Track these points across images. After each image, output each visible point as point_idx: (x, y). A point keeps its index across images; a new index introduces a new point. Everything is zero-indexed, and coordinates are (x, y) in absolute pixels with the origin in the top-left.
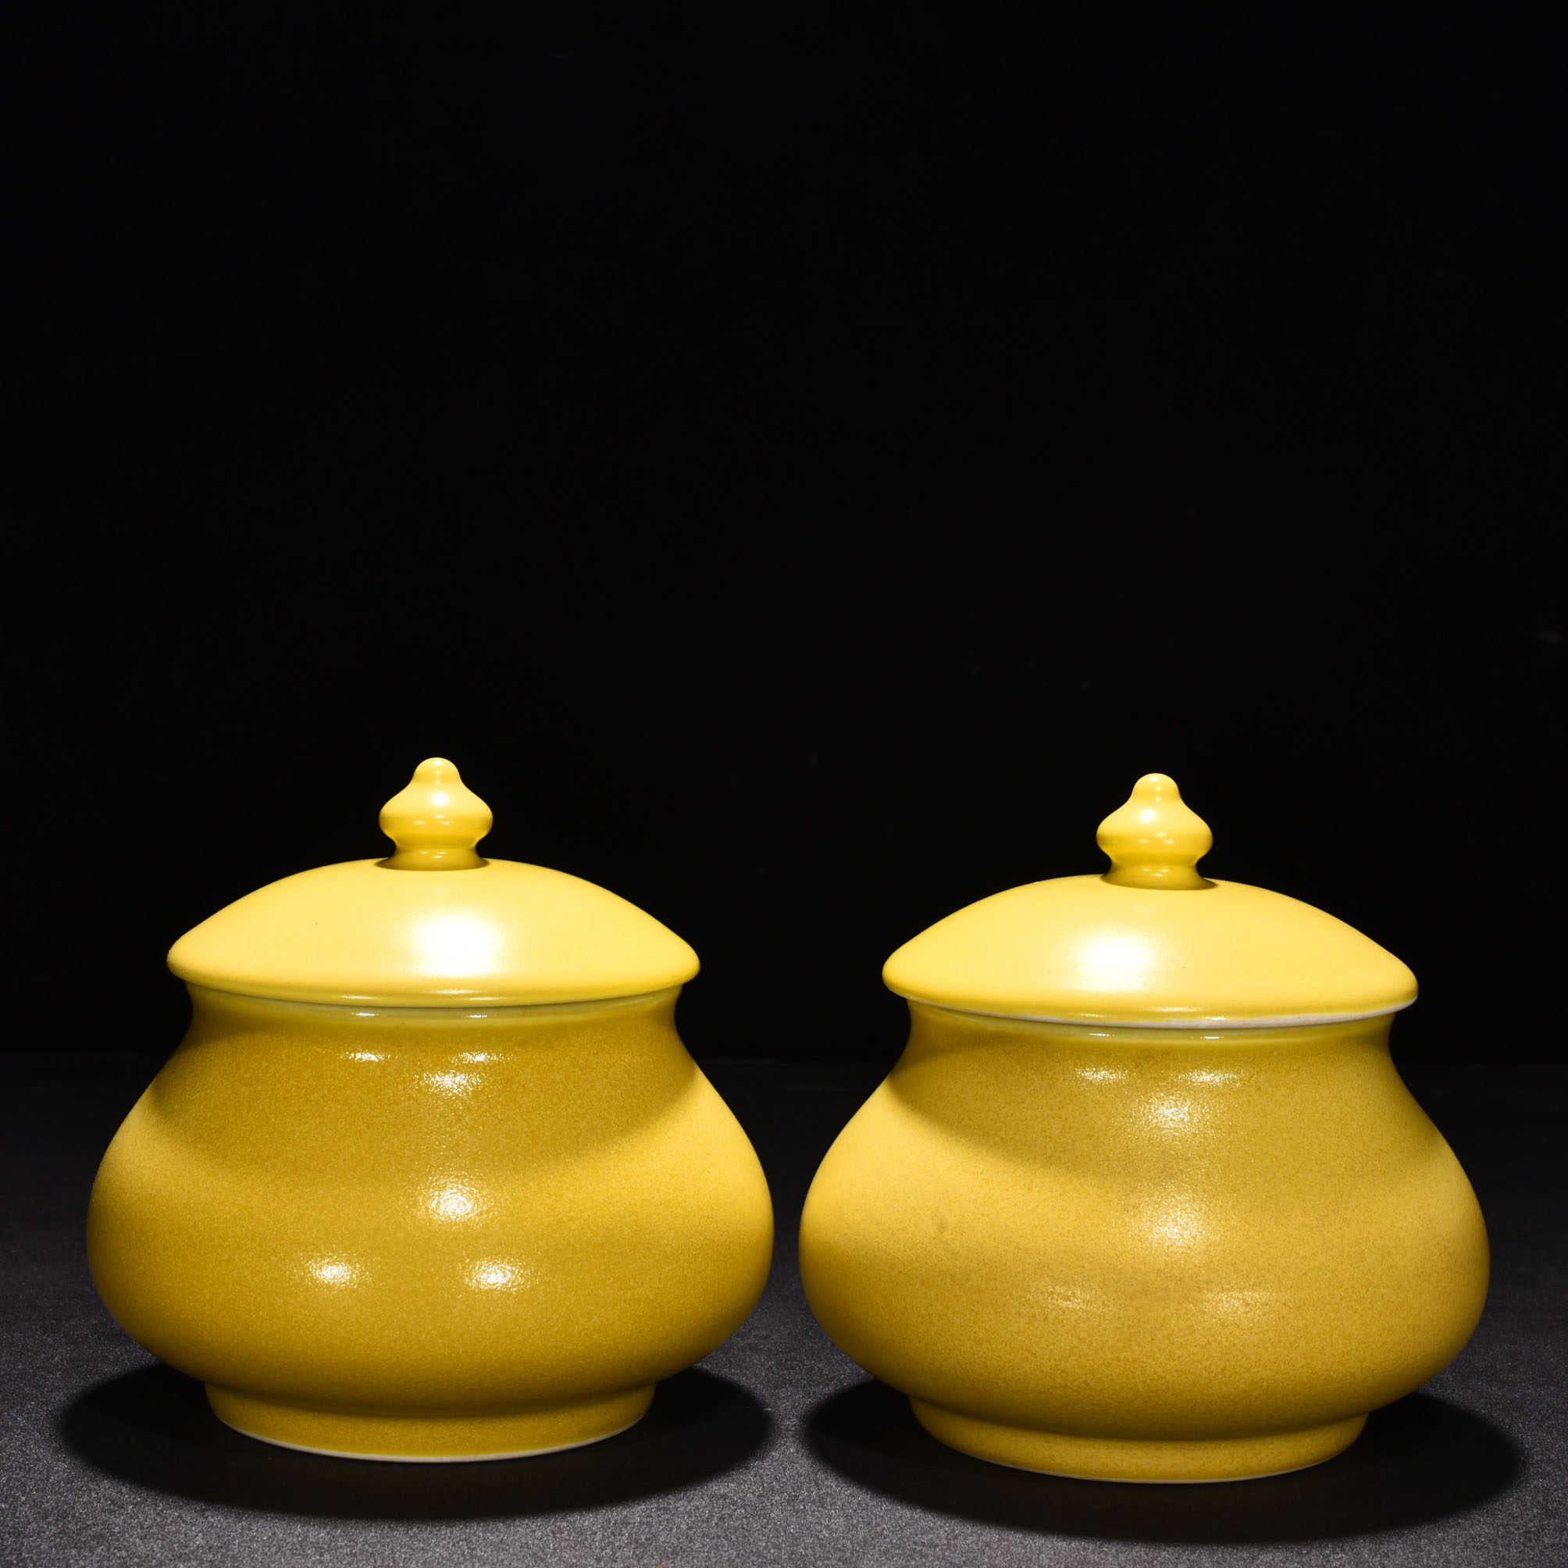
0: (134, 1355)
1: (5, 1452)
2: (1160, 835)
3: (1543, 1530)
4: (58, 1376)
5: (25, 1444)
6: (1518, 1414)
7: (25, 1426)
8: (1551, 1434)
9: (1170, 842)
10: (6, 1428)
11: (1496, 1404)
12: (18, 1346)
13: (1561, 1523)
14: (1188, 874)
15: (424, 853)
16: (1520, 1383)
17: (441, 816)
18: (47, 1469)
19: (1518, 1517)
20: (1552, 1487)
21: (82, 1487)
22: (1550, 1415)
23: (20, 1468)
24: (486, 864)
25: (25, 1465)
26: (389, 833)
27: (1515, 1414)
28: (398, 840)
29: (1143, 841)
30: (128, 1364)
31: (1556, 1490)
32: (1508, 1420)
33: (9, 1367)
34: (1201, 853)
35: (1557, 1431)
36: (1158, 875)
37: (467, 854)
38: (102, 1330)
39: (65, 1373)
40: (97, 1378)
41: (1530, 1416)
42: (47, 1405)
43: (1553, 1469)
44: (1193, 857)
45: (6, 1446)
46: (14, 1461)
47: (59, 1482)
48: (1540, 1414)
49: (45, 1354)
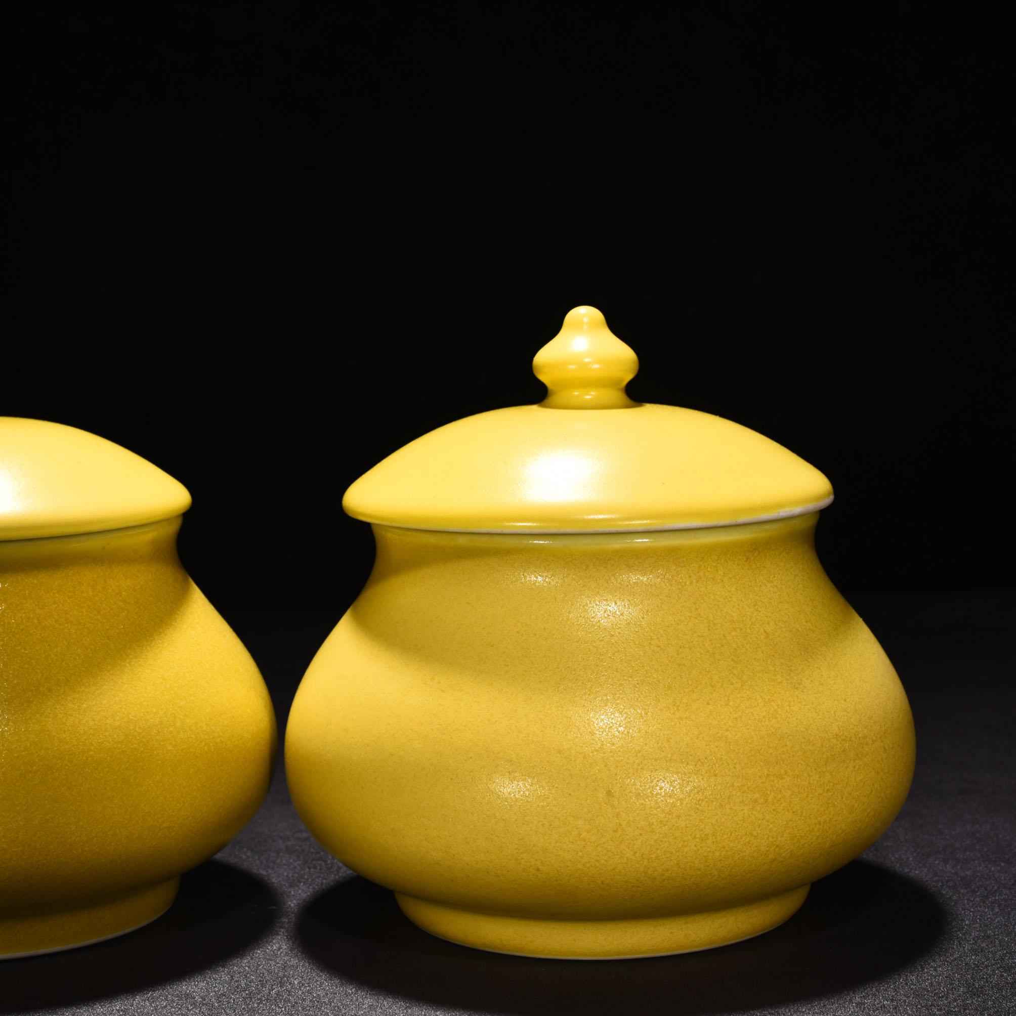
2: (587, 360)
3: (965, 1010)
6: (966, 891)
8: (993, 910)
9: (596, 366)
11: (947, 881)
13: (984, 1002)
14: (618, 396)
16: (974, 860)
19: (943, 997)
20: (983, 963)
22: (996, 891)
27: (962, 891)
29: (571, 367)
31: (987, 966)
32: (955, 898)
34: (629, 377)
35: (999, 906)
36: (587, 397)
41: (977, 892)
43: (987, 945)
44: (621, 380)
48: (986, 890)
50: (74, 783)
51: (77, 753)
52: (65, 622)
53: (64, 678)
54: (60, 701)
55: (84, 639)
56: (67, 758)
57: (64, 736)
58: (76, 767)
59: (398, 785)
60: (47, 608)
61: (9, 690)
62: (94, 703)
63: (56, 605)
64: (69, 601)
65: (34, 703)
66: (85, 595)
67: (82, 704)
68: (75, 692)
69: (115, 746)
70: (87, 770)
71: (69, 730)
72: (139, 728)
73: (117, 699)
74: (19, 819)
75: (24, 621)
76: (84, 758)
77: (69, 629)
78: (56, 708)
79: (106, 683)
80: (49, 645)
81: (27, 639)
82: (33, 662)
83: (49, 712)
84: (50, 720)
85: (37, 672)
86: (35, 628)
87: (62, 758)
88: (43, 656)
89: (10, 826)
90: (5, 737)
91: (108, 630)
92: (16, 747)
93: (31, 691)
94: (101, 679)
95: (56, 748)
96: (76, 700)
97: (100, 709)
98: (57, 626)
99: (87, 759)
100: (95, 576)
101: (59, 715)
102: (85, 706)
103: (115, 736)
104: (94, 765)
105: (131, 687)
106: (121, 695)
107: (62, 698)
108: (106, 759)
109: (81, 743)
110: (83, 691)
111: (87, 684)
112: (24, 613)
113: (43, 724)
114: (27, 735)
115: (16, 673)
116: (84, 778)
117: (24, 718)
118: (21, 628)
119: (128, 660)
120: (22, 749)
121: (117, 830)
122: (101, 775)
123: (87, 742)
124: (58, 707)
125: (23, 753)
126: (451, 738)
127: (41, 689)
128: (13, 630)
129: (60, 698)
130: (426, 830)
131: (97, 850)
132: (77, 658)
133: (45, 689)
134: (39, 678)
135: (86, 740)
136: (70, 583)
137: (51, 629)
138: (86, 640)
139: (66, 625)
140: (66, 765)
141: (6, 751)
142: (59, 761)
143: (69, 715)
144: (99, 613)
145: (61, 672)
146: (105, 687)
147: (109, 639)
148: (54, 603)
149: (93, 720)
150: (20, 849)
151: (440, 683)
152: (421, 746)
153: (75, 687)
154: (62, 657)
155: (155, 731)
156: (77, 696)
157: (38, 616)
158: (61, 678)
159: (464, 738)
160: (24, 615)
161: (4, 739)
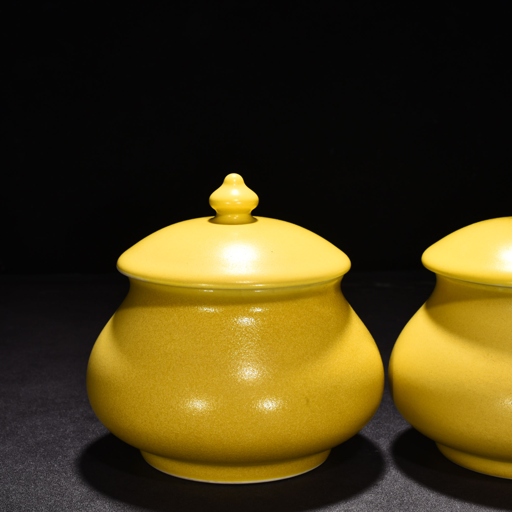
0: (100, 428)
1: (51, 485)
4: (69, 441)
5: (59, 480)
7: (58, 470)
10: (50, 471)
12: (50, 425)
15: (229, 216)
17: (236, 200)
18: (71, 494)
21: (88, 505)
23: (59, 494)
24: (256, 220)
25: (61, 492)
26: (213, 207)
28: (217, 210)
30: (99, 433)
33: (48, 436)
37: (246, 216)
38: (85, 415)
39: (72, 439)
40: (86, 442)
42: (67, 457)
45: (51, 481)
46: (56, 490)
47: (77, 502)
49: (62, 428)
50: (321, 403)
51: (322, 389)
52: (310, 324)
53: (313, 352)
54: (313, 363)
55: (319, 332)
56: (318, 391)
57: (316, 381)
58: (322, 395)
59: (473, 405)
60: (302, 317)
61: (291, 359)
62: (327, 364)
63: (305, 316)
64: (310, 314)
65: (302, 365)
66: (316, 310)
67: (323, 364)
68: (319, 359)
69: (337, 385)
70: (326, 396)
71: (318, 377)
72: (346, 375)
73: (336, 361)
74: (297, 420)
75: (293, 324)
76: (325, 391)
77: (312, 328)
78: (312, 367)
79: (331, 354)
80: (305, 336)
81: (295, 333)
82: (299, 344)
83: (309, 369)
84: (310, 373)
85: (302, 349)
86: (298, 328)
87: (316, 391)
88: (303, 341)
89: (293, 424)
90: (291, 382)
91: (328, 327)
92: (296, 387)
93: (300, 359)
94: (328, 352)
95: (313, 387)
96: (320, 363)
97: (330, 367)
98: (307, 326)
99: (326, 391)
100: (320, 301)
101: (314, 370)
102: (324, 365)
103: (337, 380)
104: (329, 394)
105: (341, 356)
106: (337, 359)
107: (314, 362)
108: (334, 391)
109: (323, 384)
110: (322, 358)
111: (323, 355)
112: (292, 320)
113: (307, 375)
114: (301, 381)
115: (293, 350)
116: (325, 400)
117: (298, 372)
118: (292, 327)
119: (338, 342)
120: (299, 387)
121: (337, 424)
122: (332, 398)
123: (326, 383)
124: (312, 366)
125: (299, 389)
126: (501, 384)
127: (305, 358)
128: (289, 329)
129: (313, 362)
130: (486, 425)
131: (328, 433)
132: (318, 342)
133: (306, 358)
134: (303, 352)
135: (325, 382)
136: (310, 305)
137: (305, 328)
138: (320, 332)
139: (311, 326)
140: (318, 394)
141: (292, 389)
142: (315, 393)
143: (318, 370)
144: (323, 319)
145: (312, 349)
146: (330, 356)
147: (329, 332)
148: (305, 315)
149: (328, 372)
150: (296, 434)
151: (492, 357)
152: (485, 387)
153: (319, 356)
154: (311, 342)
155: (352, 376)
156: (320, 361)
157: (298, 321)
158: (312, 352)
159: (507, 384)
160: (292, 321)
161: (291, 383)
